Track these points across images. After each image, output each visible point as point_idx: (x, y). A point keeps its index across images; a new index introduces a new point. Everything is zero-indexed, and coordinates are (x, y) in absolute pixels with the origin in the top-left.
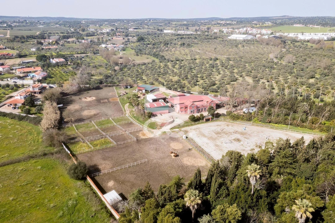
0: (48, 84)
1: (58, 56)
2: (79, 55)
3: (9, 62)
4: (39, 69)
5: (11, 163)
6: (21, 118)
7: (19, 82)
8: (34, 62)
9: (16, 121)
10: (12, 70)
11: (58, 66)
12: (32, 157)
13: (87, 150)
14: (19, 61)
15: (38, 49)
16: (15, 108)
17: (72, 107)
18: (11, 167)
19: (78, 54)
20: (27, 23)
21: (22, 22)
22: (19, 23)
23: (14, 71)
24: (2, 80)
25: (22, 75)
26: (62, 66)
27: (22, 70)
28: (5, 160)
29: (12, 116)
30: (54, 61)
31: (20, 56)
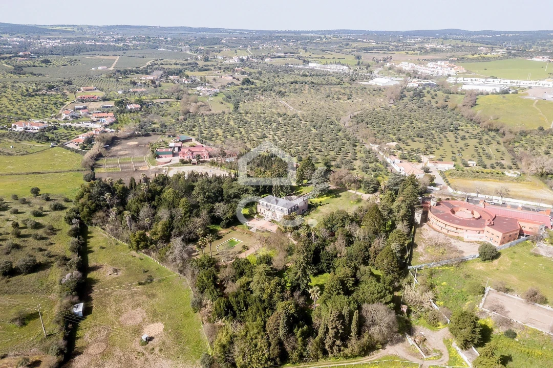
0: (110, 129)
1: (136, 102)
2: (159, 101)
3: (92, 105)
4: (111, 114)
5: (60, 172)
6: (77, 151)
7: (91, 125)
8: (112, 107)
9: (73, 153)
10: (90, 114)
11: (131, 112)
12: (71, 171)
13: (102, 171)
14: (101, 104)
15: (124, 92)
16: (77, 145)
17: (114, 148)
18: (59, 174)
19: (161, 98)
20: (149, 41)
21: (144, 40)
22: (139, 41)
23: (91, 115)
24: (79, 123)
25: (95, 119)
26: (134, 112)
27: (97, 115)
28: (57, 171)
29: (72, 150)
30: (129, 107)
31: (105, 99)
